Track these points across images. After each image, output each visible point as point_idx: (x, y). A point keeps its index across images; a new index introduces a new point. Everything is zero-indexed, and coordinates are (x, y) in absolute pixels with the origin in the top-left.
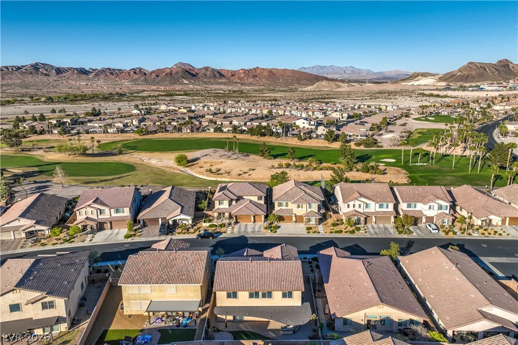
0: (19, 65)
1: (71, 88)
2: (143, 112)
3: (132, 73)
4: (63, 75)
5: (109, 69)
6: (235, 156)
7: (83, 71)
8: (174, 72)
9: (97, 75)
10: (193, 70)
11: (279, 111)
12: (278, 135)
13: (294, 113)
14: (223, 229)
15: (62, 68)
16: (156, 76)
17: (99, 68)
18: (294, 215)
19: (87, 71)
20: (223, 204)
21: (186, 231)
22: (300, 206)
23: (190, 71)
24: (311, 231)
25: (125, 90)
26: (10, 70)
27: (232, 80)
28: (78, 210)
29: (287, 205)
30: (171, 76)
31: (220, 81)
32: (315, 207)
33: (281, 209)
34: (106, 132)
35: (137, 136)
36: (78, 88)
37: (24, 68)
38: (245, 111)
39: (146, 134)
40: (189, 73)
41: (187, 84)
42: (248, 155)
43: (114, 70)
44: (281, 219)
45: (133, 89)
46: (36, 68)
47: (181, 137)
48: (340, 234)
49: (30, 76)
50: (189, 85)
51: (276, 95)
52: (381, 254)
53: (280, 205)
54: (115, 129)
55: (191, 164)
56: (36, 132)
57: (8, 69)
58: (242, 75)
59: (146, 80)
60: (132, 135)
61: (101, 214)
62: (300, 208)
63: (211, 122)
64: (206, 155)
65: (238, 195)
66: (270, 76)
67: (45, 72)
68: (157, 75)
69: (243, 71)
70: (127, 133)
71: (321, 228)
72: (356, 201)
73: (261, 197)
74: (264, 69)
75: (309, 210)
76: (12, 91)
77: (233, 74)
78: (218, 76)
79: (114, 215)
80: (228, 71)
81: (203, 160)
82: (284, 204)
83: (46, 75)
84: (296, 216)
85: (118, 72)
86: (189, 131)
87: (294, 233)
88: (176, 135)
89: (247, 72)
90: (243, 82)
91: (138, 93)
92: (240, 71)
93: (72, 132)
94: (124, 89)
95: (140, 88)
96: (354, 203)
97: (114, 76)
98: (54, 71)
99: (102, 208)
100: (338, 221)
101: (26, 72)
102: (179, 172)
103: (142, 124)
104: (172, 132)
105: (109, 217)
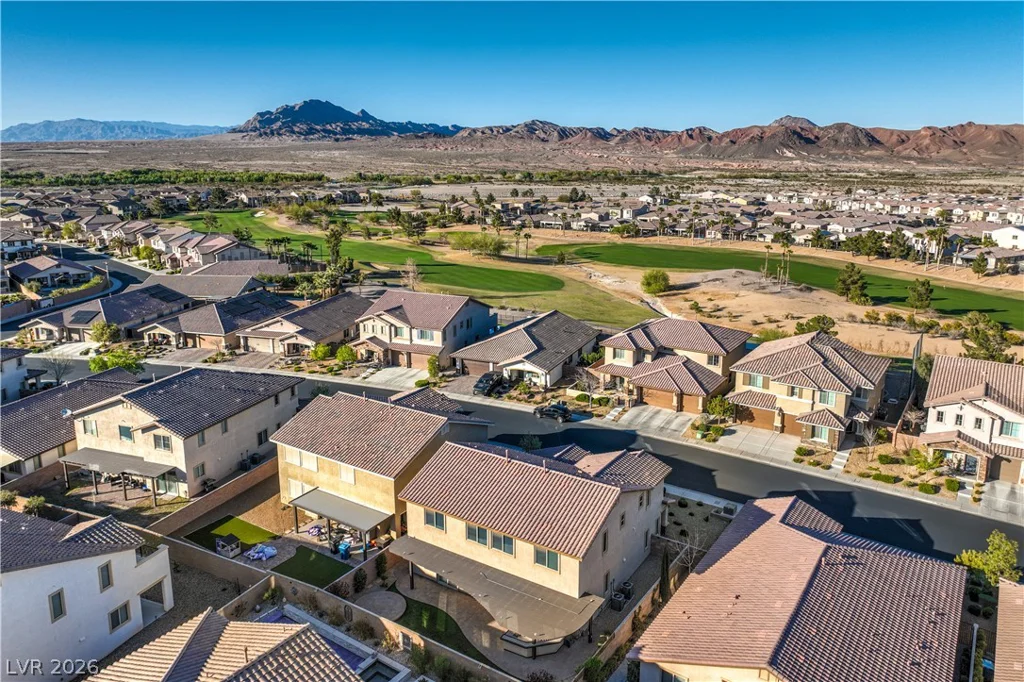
0: (508, 125)
1: (573, 162)
2: (659, 201)
3: (685, 136)
4: (569, 140)
5: (646, 130)
6: (777, 289)
7: (600, 134)
8: (768, 134)
9: (623, 140)
10: (811, 131)
11: (970, 213)
12: (922, 257)
13: (1011, 219)
14: (601, 410)
15: (570, 129)
16: (730, 144)
17: (630, 128)
18: (777, 412)
19: (608, 134)
20: (621, 356)
21: (526, 396)
22: (797, 390)
23: (803, 134)
24: (807, 458)
25: (663, 167)
26: (495, 133)
27: (899, 152)
28: (362, 321)
29: (766, 385)
30: (760, 141)
31: (869, 153)
32: (836, 402)
33: (750, 391)
34: (568, 227)
35: (617, 239)
36: (584, 163)
37: (515, 130)
38: (883, 209)
39: (633, 236)
40: (800, 136)
41: (791, 159)
42: (811, 290)
43: (654, 131)
44: (743, 414)
45: (678, 165)
46: (531, 128)
47: (700, 246)
48: (889, 485)
49: (519, 142)
50: (792, 160)
51: (994, 183)
52: (957, 559)
53: (749, 380)
54: (583, 223)
55: (675, 292)
56: (460, 220)
57: (492, 131)
58: (927, 141)
59: (708, 150)
60: (608, 235)
61: (396, 335)
62: (795, 398)
63: (778, 224)
64: (717, 280)
65: (664, 343)
66: (1001, 143)
67: (542, 135)
68: (732, 141)
69: (929, 132)
70: (601, 231)
71: (840, 460)
72: (968, 408)
73: (717, 357)
74: (987, 127)
75: (819, 406)
76: (485, 165)
77: (904, 138)
78: (865, 143)
79: (417, 341)
80: (892, 132)
81: (703, 288)
82: (760, 380)
83: (543, 140)
84: (783, 416)
85: (660, 135)
86: (719, 236)
87: (758, 453)
88: (691, 242)
89: (940, 136)
90: (925, 155)
91: (685, 172)
92: (922, 132)
93: (514, 223)
94: (660, 166)
95: (692, 164)
96: (960, 413)
97: (653, 143)
98: (556, 134)
99: (398, 323)
100: (906, 453)
101: (515, 136)
102: (638, 303)
103: (639, 218)
104: (686, 236)
105: (408, 343)
